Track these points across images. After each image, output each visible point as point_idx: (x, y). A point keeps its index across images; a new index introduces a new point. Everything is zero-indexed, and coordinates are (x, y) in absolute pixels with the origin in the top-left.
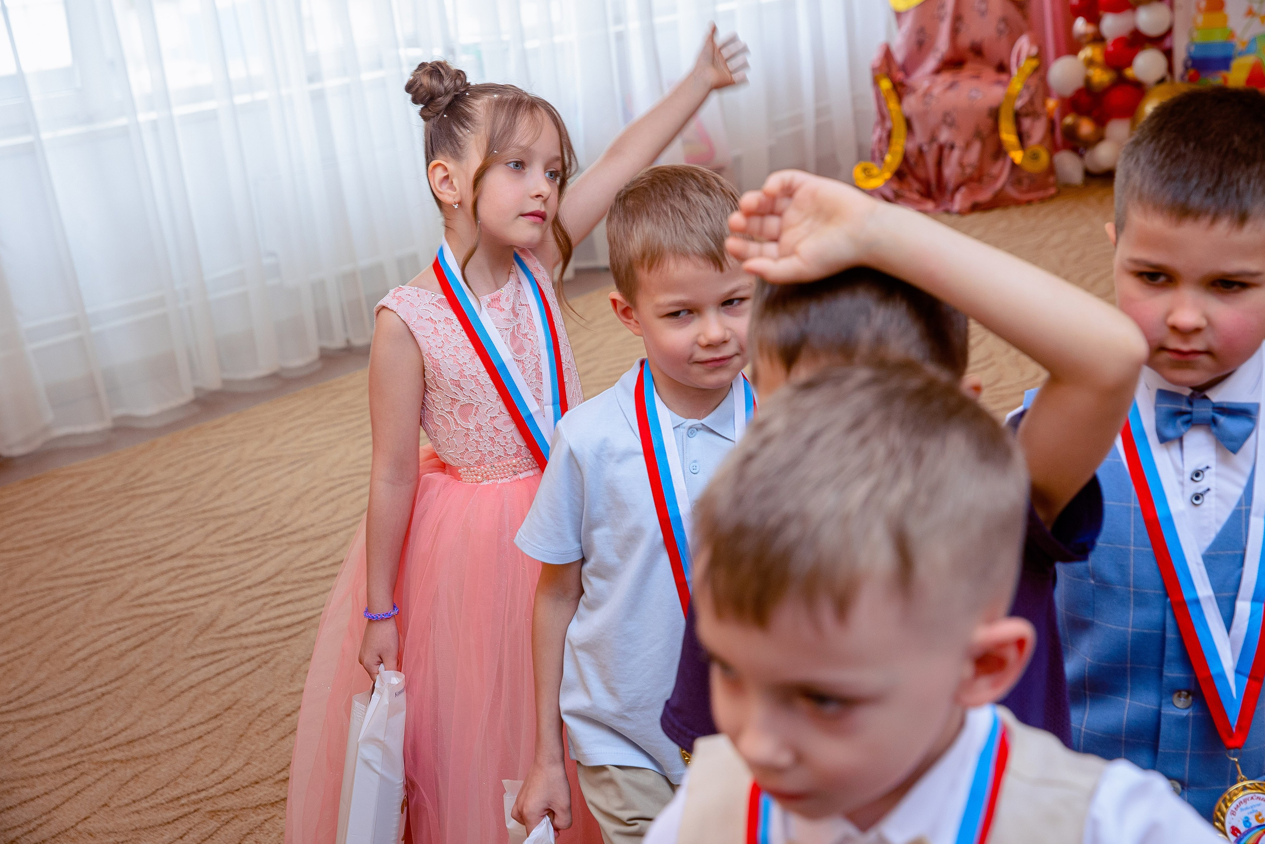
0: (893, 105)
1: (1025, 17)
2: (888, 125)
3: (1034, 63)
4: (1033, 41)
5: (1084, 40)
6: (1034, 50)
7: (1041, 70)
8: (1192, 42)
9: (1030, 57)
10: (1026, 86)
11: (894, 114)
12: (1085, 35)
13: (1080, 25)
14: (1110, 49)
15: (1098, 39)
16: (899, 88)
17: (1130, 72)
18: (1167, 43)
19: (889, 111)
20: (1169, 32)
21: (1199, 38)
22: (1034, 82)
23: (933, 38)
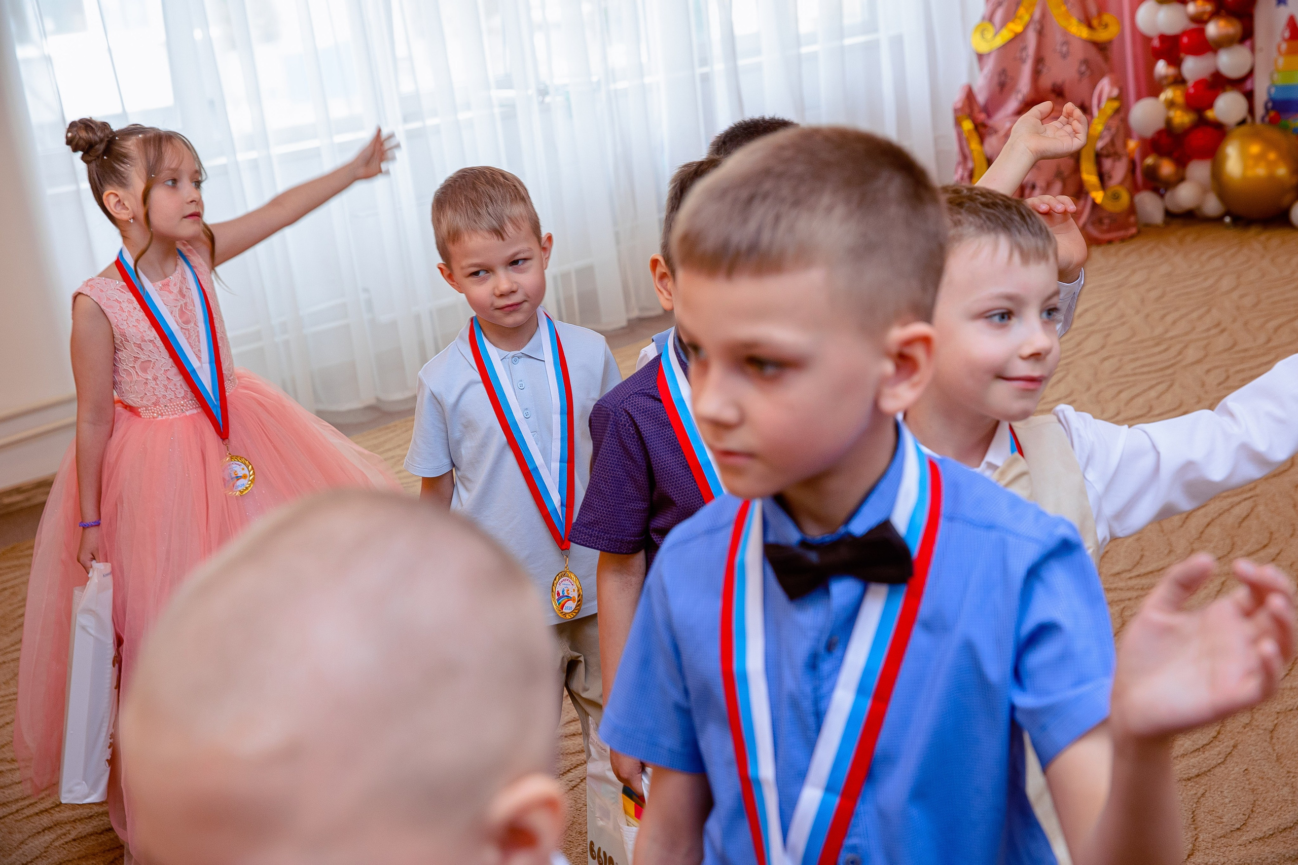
0: (974, 145)
1: (1106, 59)
2: (970, 165)
3: (1116, 104)
4: (1114, 83)
5: (1165, 82)
6: (1115, 92)
7: (1122, 111)
8: (1273, 85)
9: (1111, 99)
10: (1107, 128)
11: (975, 154)
12: (1166, 77)
13: (1161, 67)
14: (1192, 91)
15: (1179, 81)
16: (982, 130)
17: (1210, 114)
18: (1248, 85)
19: (971, 151)
20: (1251, 74)
21: (1279, 80)
22: (1115, 123)
23: (1015, 80)
